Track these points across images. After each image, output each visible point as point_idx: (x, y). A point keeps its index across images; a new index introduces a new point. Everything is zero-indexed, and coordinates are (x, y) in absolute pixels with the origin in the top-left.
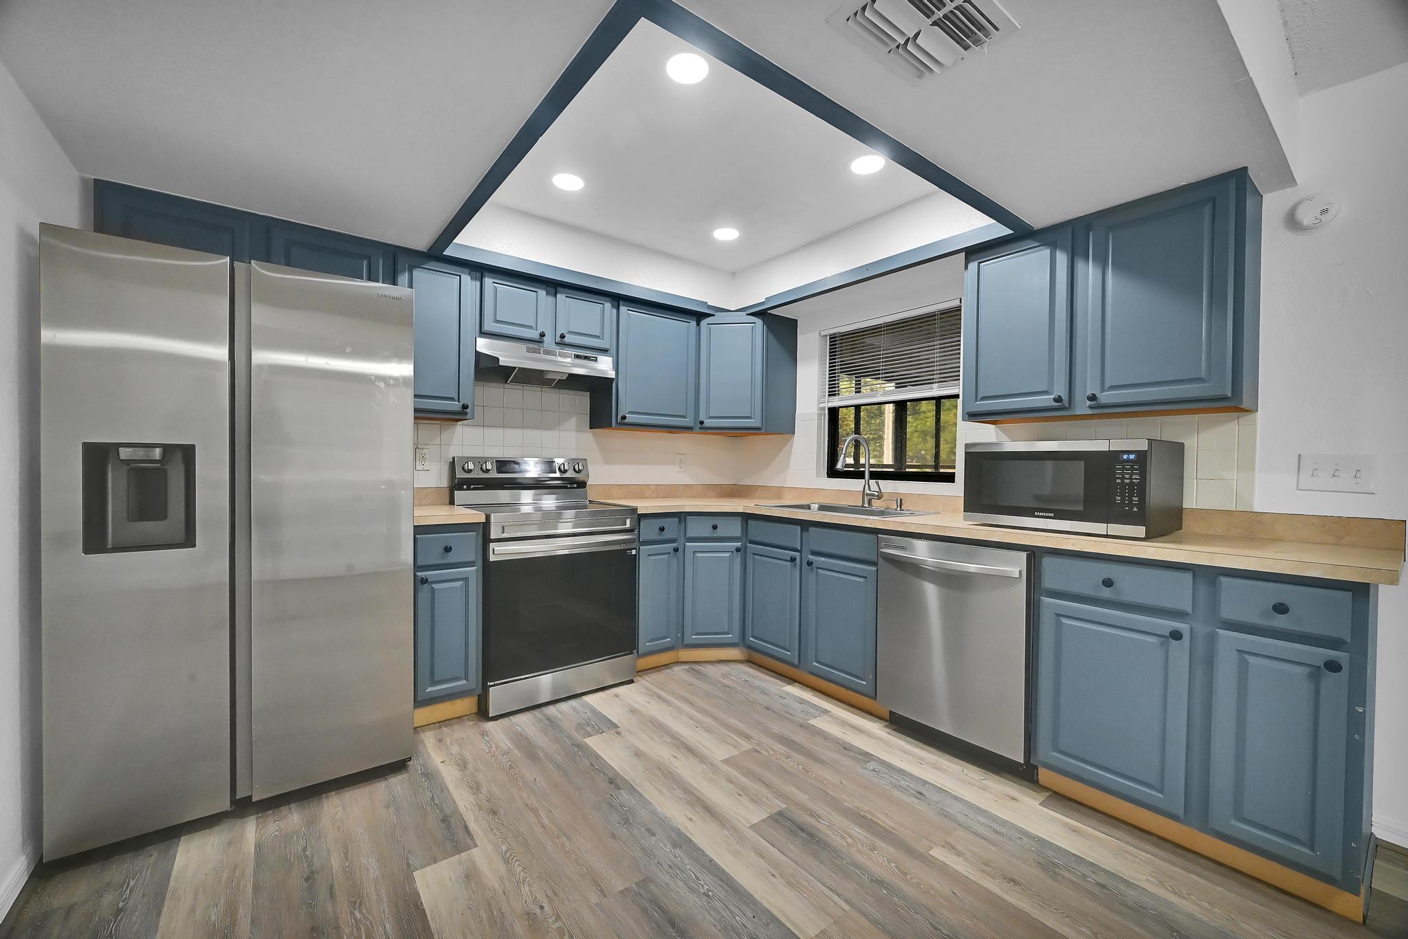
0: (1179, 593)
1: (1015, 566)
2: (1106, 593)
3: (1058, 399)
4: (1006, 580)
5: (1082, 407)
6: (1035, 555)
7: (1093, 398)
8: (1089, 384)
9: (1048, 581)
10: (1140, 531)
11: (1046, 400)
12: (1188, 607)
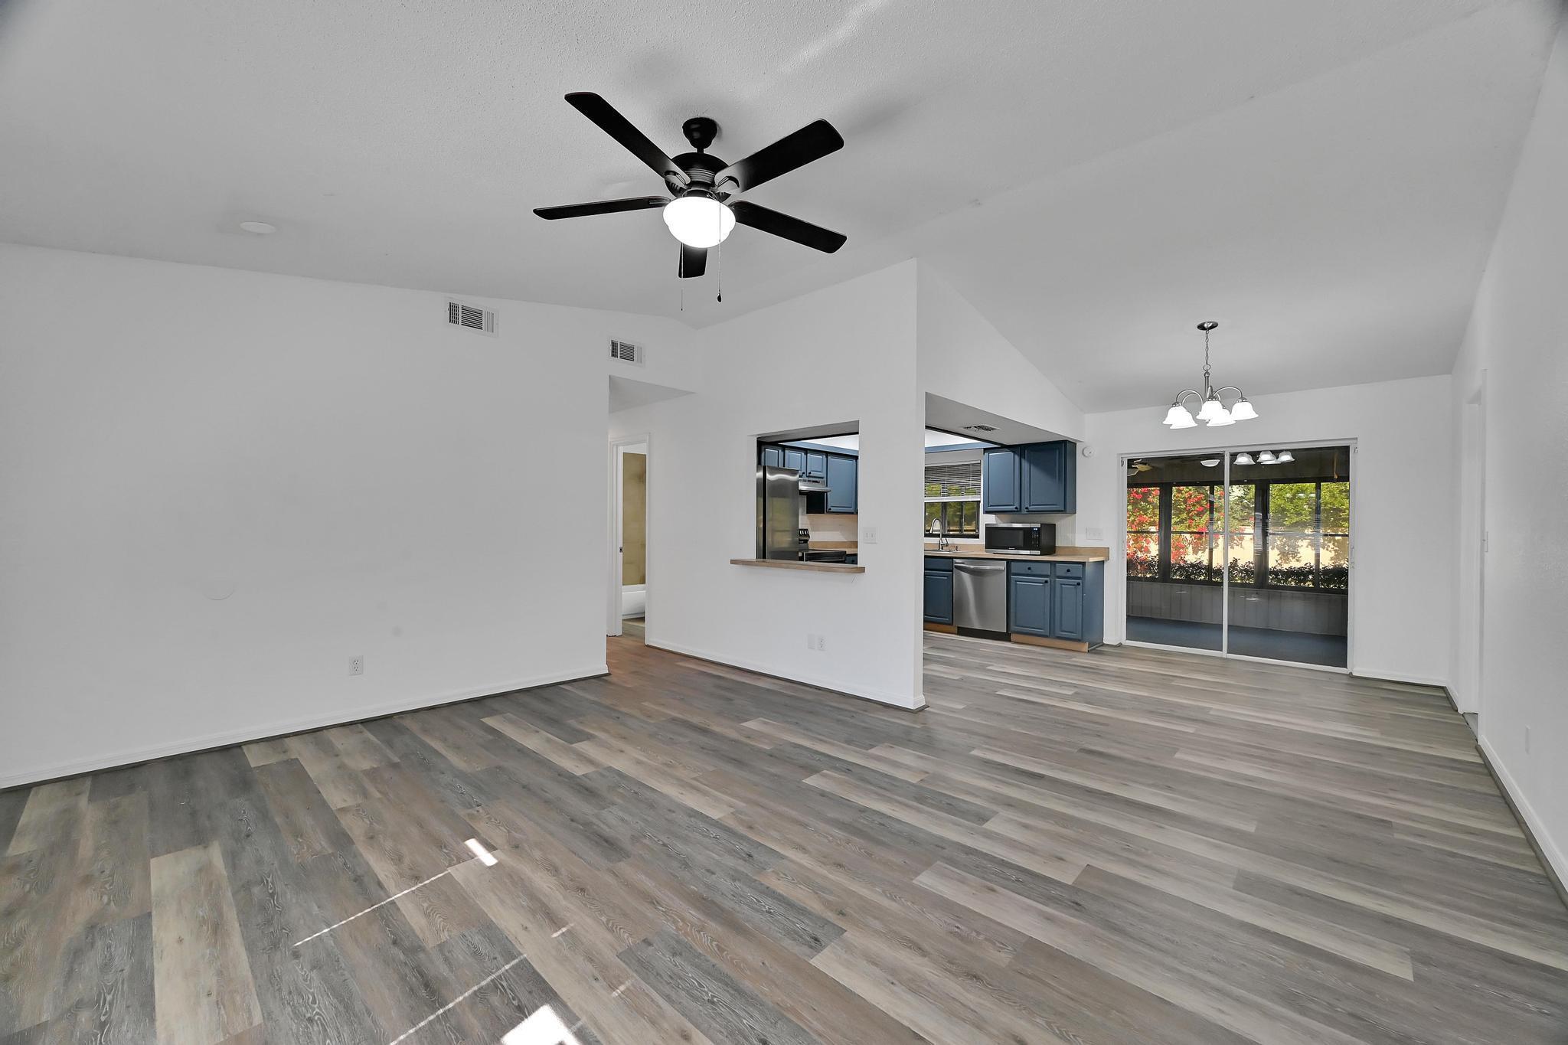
0: (1047, 569)
1: (1002, 566)
2: (1029, 572)
3: (1016, 508)
4: (1000, 571)
5: (1024, 511)
6: (1009, 562)
7: (1027, 508)
8: (1026, 504)
9: (1013, 570)
10: (1039, 552)
11: (1012, 508)
12: (1049, 574)
